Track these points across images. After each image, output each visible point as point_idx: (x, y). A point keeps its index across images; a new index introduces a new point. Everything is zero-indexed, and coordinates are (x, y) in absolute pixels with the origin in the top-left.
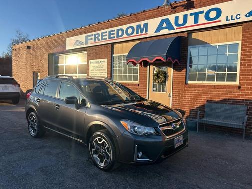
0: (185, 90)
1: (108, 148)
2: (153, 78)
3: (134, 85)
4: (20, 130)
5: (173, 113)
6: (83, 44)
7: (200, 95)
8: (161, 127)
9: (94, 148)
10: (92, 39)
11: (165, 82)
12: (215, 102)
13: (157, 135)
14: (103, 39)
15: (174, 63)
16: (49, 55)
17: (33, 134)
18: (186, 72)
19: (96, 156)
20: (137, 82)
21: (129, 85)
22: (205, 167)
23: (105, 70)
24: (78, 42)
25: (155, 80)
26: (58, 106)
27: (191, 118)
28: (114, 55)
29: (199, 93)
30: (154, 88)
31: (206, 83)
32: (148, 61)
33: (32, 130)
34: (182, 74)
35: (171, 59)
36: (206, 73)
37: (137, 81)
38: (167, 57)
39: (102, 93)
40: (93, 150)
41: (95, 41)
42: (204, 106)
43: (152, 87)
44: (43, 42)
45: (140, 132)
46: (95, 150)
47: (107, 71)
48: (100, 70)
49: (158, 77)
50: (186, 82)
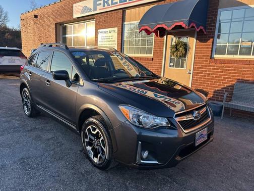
0: (210, 66)
1: (102, 140)
2: (170, 51)
3: (147, 59)
4: (18, 106)
5: (193, 94)
6: (90, 10)
7: (228, 73)
8: (177, 116)
9: (86, 137)
10: (100, 4)
11: (185, 55)
12: (248, 82)
13: (170, 128)
14: (112, 3)
15: (198, 30)
16: (56, 24)
17: (27, 113)
18: (213, 43)
19: (89, 148)
20: (151, 56)
21: (141, 59)
22: (233, 169)
23: (114, 41)
24: (86, 9)
25: (172, 53)
26: (48, 81)
27: (214, 100)
28: (125, 23)
29: (227, 70)
30: (171, 62)
31: (238, 57)
32: (165, 27)
33: (25, 107)
34: (206, 45)
35: (194, 25)
36: (240, 44)
37: (151, 54)
38: (190, 22)
39: (105, 66)
40: (86, 140)
41: (104, 6)
42: (233, 86)
43: (169, 61)
44: (49, 9)
45: (146, 123)
46: (88, 140)
47: (116, 42)
48: (109, 41)
49: (177, 49)
50: (211, 56)
